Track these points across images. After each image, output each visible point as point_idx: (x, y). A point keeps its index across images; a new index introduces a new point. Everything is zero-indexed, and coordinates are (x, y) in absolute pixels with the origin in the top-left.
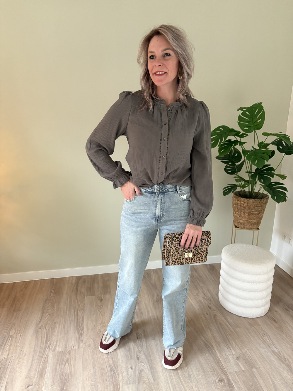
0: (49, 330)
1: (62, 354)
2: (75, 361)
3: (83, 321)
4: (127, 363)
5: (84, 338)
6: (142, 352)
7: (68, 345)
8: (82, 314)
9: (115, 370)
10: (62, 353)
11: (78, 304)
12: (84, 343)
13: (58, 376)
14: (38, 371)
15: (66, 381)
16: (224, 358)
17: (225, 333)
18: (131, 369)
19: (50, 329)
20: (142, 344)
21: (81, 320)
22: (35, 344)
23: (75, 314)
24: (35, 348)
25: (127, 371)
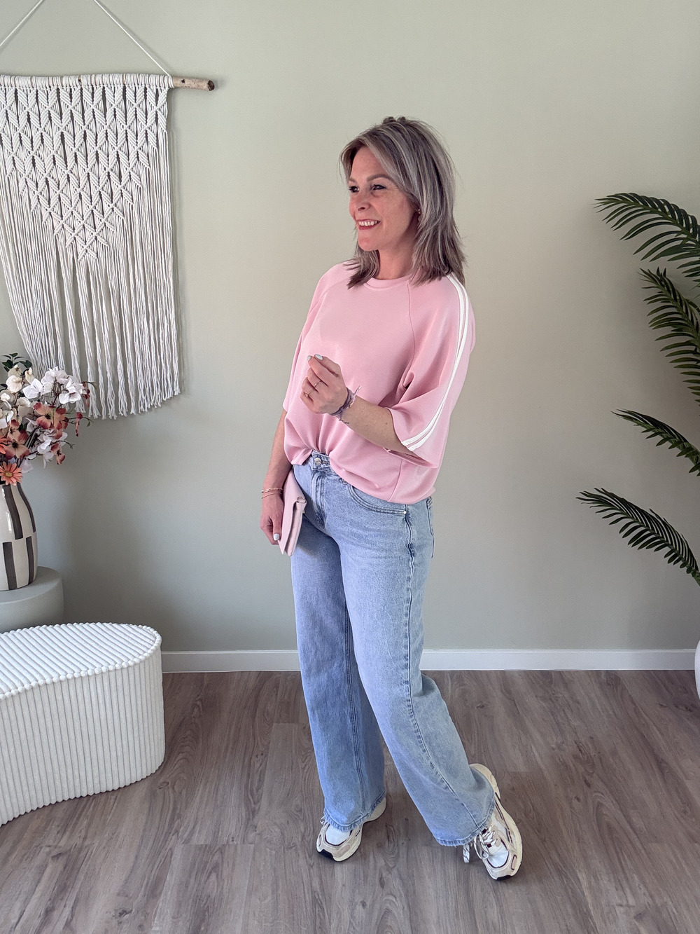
0: (181, 793)
1: (204, 852)
2: (233, 870)
3: (261, 781)
4: (354, 891)
5: (259, 821)
6: (395, 871)
7: (220, 832)
8: (261, 765)
9: (324, 903)
10: (206, 849)
11: (255, 739)
12: (258, 832)
13: (192, 900)
14: (148, 883)
15: (206, 914)
16: (602, 912)
17: (618, 850)
18: (361, 907)
19: (184, 792)
20: (397, 851)
21: (257, 778)
22: (146, 823)
23: (244, 761)
24: (144, 830)
25: (353, 911)
